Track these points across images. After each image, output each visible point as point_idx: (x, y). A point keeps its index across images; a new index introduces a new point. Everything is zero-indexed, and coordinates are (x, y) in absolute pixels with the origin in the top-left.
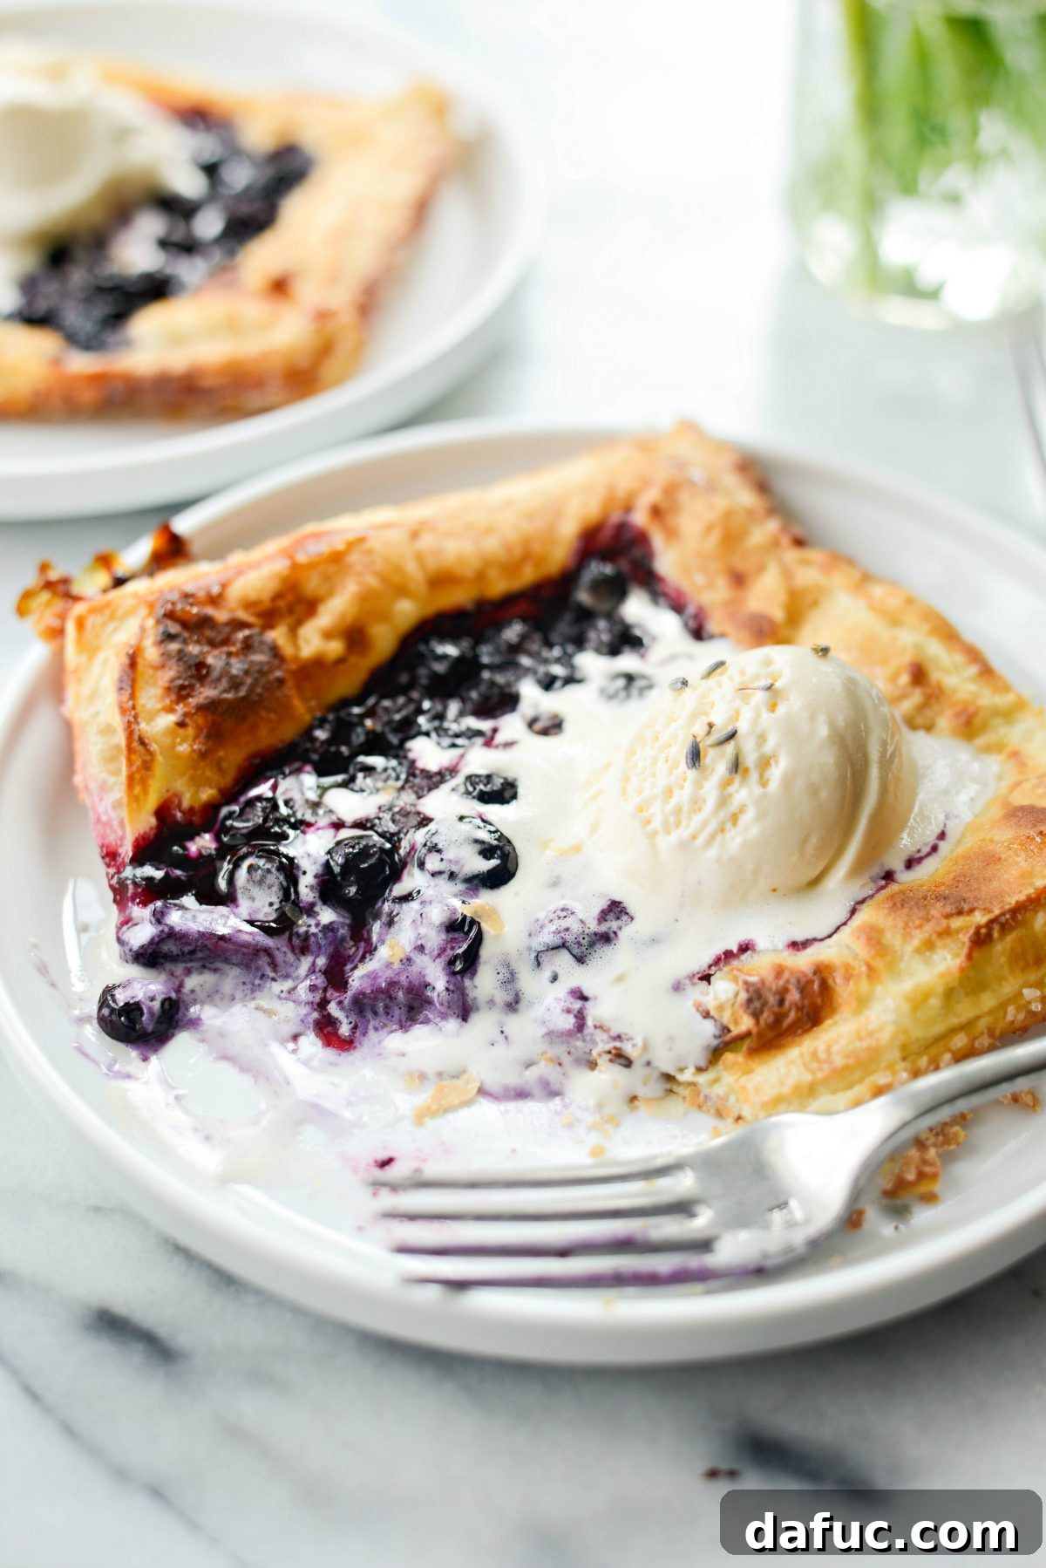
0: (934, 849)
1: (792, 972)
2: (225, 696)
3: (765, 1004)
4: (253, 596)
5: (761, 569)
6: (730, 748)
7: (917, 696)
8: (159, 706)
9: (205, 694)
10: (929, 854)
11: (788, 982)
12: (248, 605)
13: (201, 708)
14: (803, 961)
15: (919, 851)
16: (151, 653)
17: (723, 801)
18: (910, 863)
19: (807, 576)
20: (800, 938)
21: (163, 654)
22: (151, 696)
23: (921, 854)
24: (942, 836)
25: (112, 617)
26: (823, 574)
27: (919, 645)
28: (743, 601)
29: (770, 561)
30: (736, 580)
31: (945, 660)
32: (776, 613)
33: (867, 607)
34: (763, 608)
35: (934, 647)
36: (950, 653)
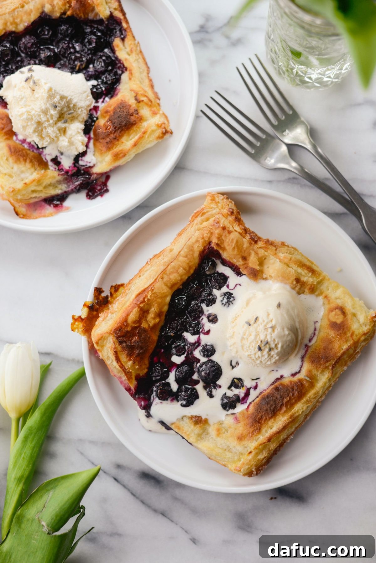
0: (314, 334)
1: (294, 382)
2: (141, 351)
3: (290, 391)
4: (134, 320)
5: (250, 254)
6: (268, 346)
7: (299, 286)
8: (127, 360)
9: (137, 353)
10: (314, 336)
11: (293, 385)
12: (134, 322)
13: (136, 357)
14: (296, 378)
15: (311, 336)
16: (119, 348)
17: (269, 355)
18: (310, 340)
19: (262, 252)
20: (293, 372)
21: (122, 348)
22: (123, 357)
23: (312, 337)
24: (315, 330)
25: (104, 339)
26: (265, 251)
27: (296, 271)
28: (248, 264)
29: (251, 251)
30: (245, 258)
31: (303, 273)
32: (257, 268)
33: (280, 261)
34: (254, 267)
35: (300, 270)
36: (303, 271)
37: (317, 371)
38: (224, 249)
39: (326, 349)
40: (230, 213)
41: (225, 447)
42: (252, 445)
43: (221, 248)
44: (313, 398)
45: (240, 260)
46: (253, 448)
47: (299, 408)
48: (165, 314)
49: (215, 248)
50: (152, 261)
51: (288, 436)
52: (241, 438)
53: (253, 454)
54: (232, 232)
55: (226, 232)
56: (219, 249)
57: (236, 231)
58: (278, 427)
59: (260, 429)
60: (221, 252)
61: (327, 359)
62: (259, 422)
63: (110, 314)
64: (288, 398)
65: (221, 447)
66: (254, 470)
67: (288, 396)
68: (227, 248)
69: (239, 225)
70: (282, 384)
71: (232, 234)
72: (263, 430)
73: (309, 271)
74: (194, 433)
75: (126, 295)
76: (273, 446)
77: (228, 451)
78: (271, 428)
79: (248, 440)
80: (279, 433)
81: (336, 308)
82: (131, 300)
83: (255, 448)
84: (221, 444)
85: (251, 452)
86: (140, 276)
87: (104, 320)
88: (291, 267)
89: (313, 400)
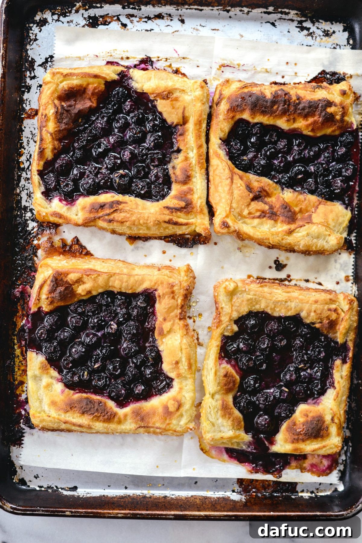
3: (104, 412)
5: (170, 321)
7: (174, 366)
8: (46, 293)
12: (71, 280)
19: (176, 327)
21: (50, 284)
22: (45, 289)
26: (179, 329)
27: (181, 358)
28: (163, 324)
29: (172, 320)
30: (165, 320)
31: (184, 363)
32: (165, 332)
33: (180, 343)
34: (164, 329)
35: (184, 359)
36: (185, 362)
37: (130, 419)
38: (160, 303)
39: (148, 414)
40: (185, 288)
41: (40, 398)
42: (54, 413)
43: (159, 300)
44: (111, 430)
45: (162, 318)
46: (53, 416)
47: (99, 426)
48: (92, 295)
49: (157, 295)
50: (119, 262)
51: (77, 431)
52: (53, 403)
53: (49, 419)
54: (174, 299)
55: (172, 295)
56: (158, 299)
57: (177, 300)
58: (77, 422)
59: (67, 411)
60: (157, 302)
61: (142, 419)
62: (71, 408)
63: (65, 261)
64: (99, 415)
65: (39, 395)
66: (40, 426)
67: (101, 414)
68: (162, 304)
69: (182, 300)
70: (105, 403)
71: (173, 300)
72: (68, 414)
73: (188, 366)
74: (34, 372)
75: (85, 262)
76: (63, 426)
77: (40, 402)
78: (73, 418)
79: (55, 410)
80: (74, 425)
81: (178, 402)
82: (84, 267)
83: (54, 418)
84: (40, 394)
85: (49, 417)
86: (103, 262)
87: (59, 260)
88: (182, 353)
89: (110, 430)
